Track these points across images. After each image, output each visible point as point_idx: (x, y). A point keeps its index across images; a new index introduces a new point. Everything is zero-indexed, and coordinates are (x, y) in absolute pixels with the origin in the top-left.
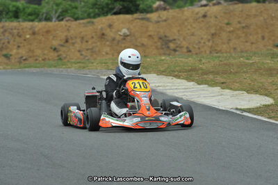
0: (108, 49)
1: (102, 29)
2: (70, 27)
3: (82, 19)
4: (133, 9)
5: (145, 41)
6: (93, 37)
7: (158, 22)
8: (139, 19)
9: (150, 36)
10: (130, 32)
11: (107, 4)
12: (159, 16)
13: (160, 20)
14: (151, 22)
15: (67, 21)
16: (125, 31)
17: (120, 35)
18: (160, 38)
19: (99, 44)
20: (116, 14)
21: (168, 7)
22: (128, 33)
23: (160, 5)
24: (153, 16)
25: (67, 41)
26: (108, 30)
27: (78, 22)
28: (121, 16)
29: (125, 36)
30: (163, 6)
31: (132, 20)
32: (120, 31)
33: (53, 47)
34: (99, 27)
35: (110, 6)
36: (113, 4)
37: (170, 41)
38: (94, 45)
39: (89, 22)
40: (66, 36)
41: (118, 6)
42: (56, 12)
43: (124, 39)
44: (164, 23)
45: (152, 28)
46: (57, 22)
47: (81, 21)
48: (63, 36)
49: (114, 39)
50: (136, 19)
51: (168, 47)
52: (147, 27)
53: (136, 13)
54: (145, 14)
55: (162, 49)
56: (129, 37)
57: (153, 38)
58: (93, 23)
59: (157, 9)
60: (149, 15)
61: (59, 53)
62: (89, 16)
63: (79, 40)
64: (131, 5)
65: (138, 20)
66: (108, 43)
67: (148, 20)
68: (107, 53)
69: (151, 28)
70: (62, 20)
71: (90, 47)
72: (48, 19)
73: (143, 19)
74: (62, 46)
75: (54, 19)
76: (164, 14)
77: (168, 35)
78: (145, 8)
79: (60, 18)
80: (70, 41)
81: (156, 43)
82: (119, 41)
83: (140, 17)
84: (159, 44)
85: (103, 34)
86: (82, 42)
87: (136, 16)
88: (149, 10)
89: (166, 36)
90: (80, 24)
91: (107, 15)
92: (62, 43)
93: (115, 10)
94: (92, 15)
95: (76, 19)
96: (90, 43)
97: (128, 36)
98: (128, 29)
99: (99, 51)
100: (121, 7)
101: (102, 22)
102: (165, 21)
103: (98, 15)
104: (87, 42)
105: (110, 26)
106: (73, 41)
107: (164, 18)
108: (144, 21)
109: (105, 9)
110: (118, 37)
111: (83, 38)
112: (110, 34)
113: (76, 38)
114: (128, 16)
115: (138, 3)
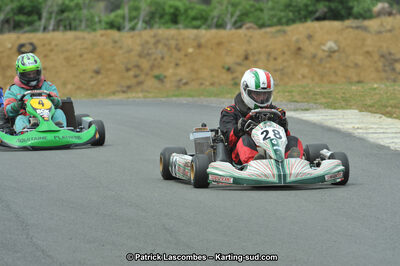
0: (305, 71)
1: (297, 41)
2: (251, 37)
3: (269, 26)
4: (343, 12)
5: (360, 59)
6: (284, 53)
7: (380, 32)
8: (352, 27)
9: (368, 52)
10: (339, 47)
11: (306, 6)
12: (382, 25)
13: (383, 29)
14: (369, 32)
15: (248, 28)
16: (331, 44)
17: (324, 51)
18: (382, 56)
19: (292, 62)
20: (318, 19)
21: (394, 12)
22: (336, 48)
23: (383, 8)
24: (373, 24)
25: (246, 58)
26: (307, 42)
27: (264, 30)
28: (327, 24)
29: (332, 52)
30: (388, 10)
31: (343, 30)
32: (324, 44)
33: (227, 66)
34: (294, 38)
35: (311, 8)
36: (314, 5)
37: (396, 61)
38: (285, 64)
39: (279, 31)
40: (246, 51)
41: (322, 8)
42: (232, 15)
43: (330, 56)
44: (389, 34)
45: (371, 42)
46: (234, 31)
47: (268, 30)
48: (240, 50)
49: (314, 56)
50: (347, 27)
51: (394, 70)
52: (364, 40)
53: (348, 18)
54: (360, 20)
55: (385, 71)
56: (336, 54)
57: (371, 56)
58: (285, 32)
59: (379, 14)
60: (367, 23)
61: (235, 75)
62: (280, 23)
63: (263, 57)
64: (340, 7)
65: (351, 30)
66: (305, 62)
67: (365, 29)
68: (304, 77)
69: (369, 41)
70: (240, 27)
71: (281, 67)
72: (220, 26)
73: (357, 28)
74: (239, 64)
75: (229, 26)
76: (388, 21)
77: (393, 51)
78: (362, 12)
79: (238, 24)
80: (251, 58)
81: (375, 62)
82: (321, 60)
83: (354, 25)
84: (380, 64)
85: (299, 49)
86: (268, 60)
87: (348, 23)
88: (366, 15)
89: (390, 54)
90: (266, 33)
91: (306, 21)
92: (239, 60)
93: (317, 15)
94: (284, 20)
95: (262, 26)
96: (280, 60)
97: (334, 52)
98: (336, 42)
99: (293, 73)
100: (326, 10)
101: (299, 31)
102: (390, 31)
103: (294, 21)
104: (275, 59)
105: (310, 37)
106: (256, 58)
107: (389, 27)
108: (359, 32)
109: (303, 13)
110: (320, 54)
111: (269, 54)
112: (309, 48)
113: (259, 53)
114: (336, 24)
115: (351, 4)
